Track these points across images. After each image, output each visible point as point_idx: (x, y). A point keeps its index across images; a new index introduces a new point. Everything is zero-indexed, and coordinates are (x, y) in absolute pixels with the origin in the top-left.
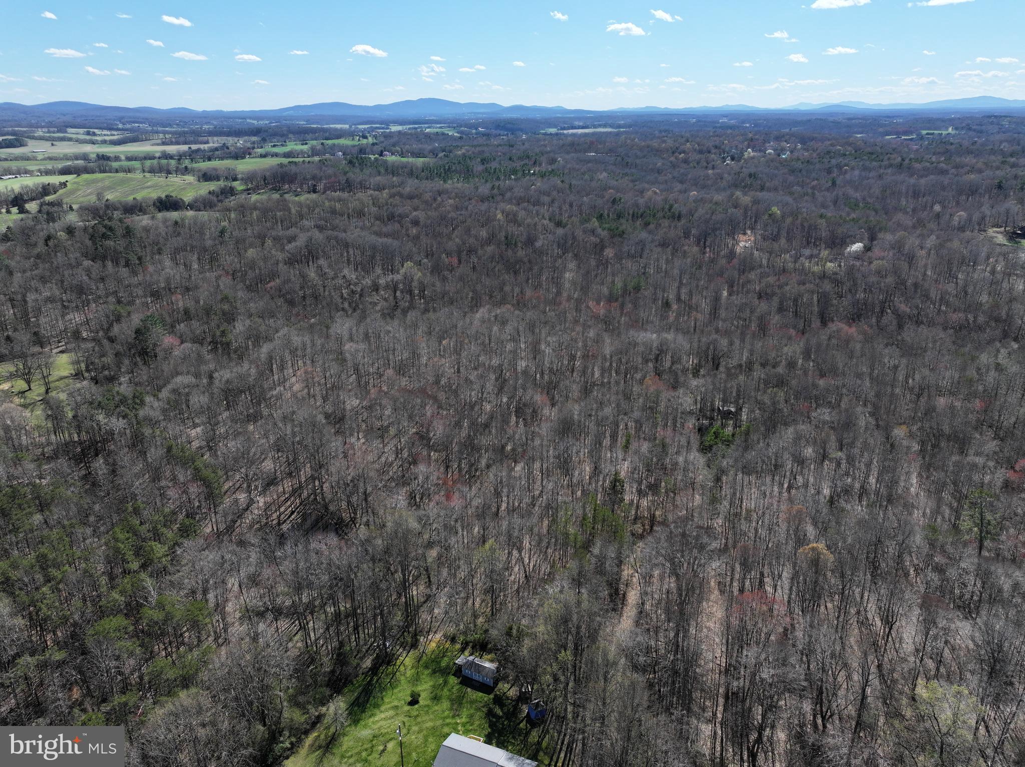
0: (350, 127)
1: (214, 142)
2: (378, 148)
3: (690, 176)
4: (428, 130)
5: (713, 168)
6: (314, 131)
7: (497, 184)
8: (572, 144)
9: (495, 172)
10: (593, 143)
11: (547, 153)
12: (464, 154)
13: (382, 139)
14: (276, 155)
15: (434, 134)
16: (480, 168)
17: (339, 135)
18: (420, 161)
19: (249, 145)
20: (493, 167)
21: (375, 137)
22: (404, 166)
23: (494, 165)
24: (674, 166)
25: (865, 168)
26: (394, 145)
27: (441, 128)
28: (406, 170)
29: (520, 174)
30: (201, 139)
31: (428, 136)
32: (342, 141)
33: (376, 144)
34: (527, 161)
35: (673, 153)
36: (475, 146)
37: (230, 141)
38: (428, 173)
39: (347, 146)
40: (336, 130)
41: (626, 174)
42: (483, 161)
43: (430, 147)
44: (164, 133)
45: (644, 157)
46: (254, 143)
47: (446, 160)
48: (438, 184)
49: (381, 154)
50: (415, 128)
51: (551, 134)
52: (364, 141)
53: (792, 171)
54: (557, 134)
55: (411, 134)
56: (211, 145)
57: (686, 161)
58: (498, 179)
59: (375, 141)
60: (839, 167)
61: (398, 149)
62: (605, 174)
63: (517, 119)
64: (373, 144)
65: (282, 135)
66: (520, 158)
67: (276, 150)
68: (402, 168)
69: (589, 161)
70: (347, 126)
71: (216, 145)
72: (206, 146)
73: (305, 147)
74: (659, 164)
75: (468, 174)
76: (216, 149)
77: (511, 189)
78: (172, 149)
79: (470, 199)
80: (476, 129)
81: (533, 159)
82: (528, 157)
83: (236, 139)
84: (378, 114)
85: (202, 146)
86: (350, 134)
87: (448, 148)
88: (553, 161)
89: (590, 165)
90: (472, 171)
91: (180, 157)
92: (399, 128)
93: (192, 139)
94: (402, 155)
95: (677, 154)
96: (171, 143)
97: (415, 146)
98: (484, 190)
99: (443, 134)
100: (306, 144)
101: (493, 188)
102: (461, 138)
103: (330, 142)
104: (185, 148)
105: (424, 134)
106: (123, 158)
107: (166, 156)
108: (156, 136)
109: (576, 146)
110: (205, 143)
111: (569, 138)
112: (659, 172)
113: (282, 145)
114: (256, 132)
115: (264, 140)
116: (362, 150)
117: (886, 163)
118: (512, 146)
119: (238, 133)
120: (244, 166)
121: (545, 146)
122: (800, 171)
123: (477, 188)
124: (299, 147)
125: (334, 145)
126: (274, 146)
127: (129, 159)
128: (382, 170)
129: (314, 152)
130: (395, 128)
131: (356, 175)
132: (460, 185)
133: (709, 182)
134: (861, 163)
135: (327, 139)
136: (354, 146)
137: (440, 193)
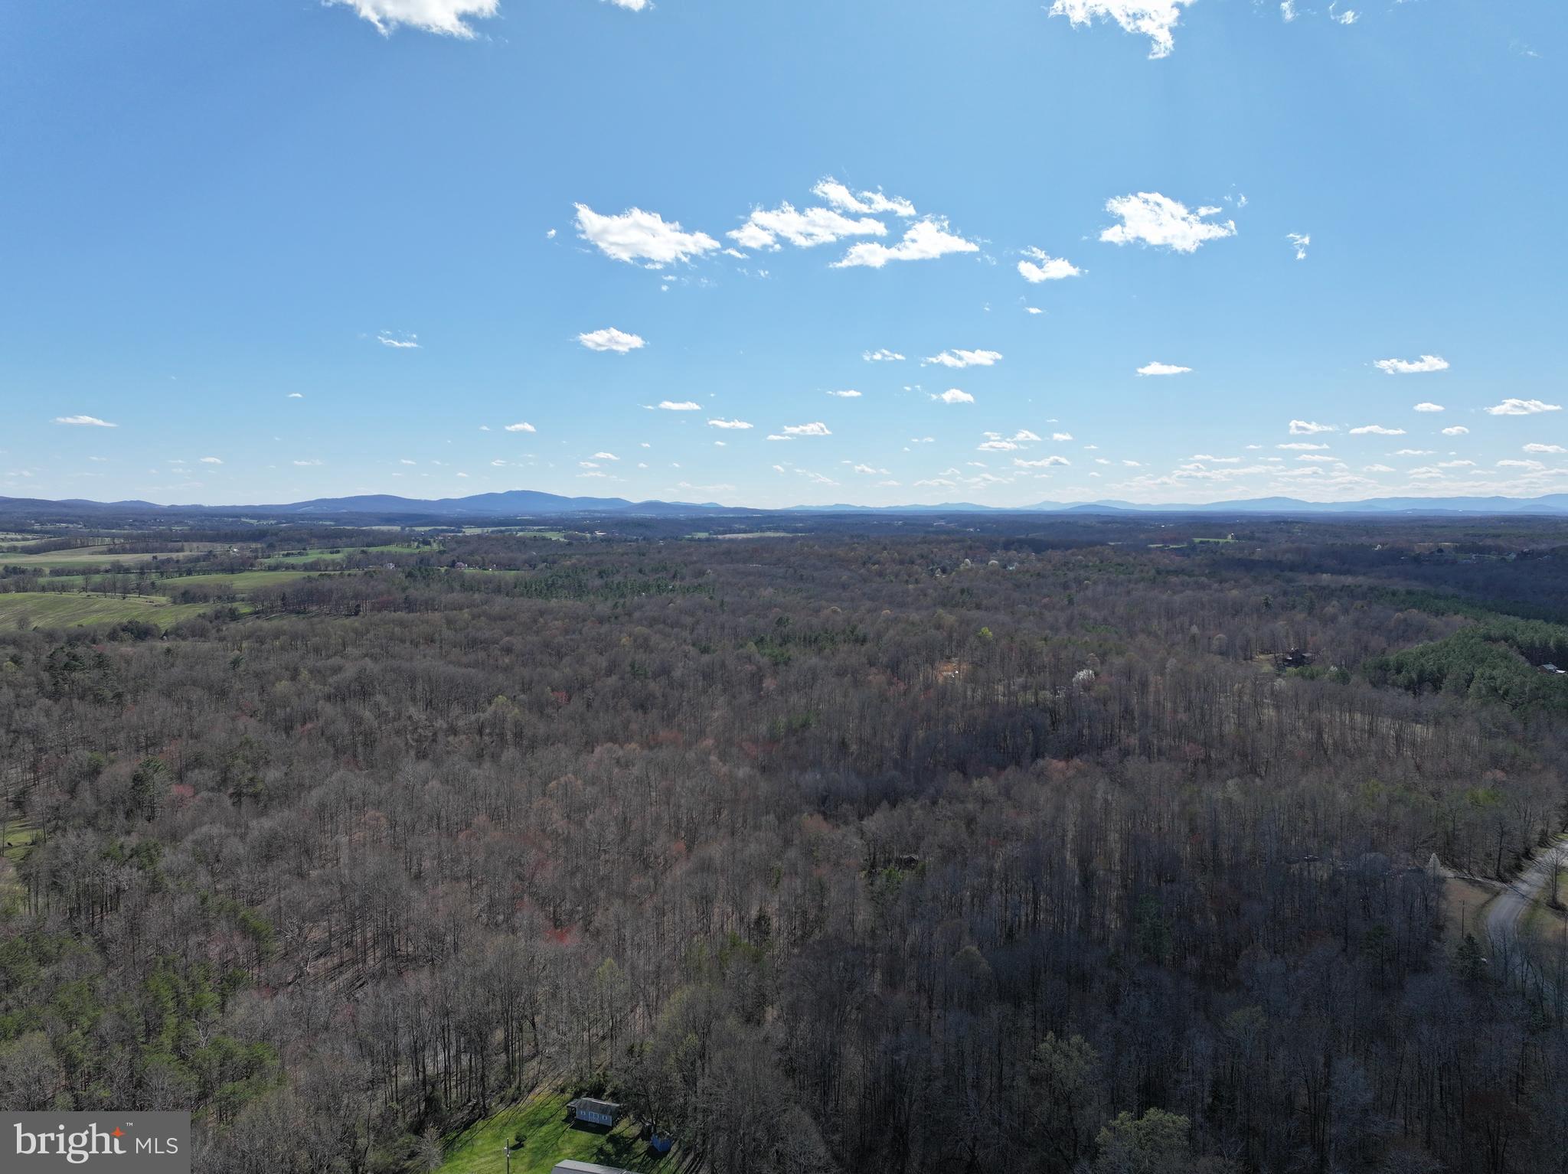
0: (403, 529)
1: (191, 550)
2: (448, 558)
3: (884, 592)
4: (520, 534)
5: (917, 581)
6: (350, 535)
7: (622, 601)
8: (728, 553)
9: (618, 588)
10: (756, 551)
11: (692, 563)
12: (574, 565)
13: (455, 546)
14: (293, 567)
15: (530, 539)
16: (598, 582)
17: (388, 539)
18: (511, 575)
19: (248, 554)
20: (616, 582)
21: (443, 543)
22: (488, 581)
23: (618, 578)
24: (865, 581)
25: (1110, 583)
26: (471, 554)
27: (540, 530)
28: (491, 586)
29: (653, 590)
30: (171, 545)
31: (522, 543)
32: (393, 549)
33: (444, 551)
34: (663, 574)
35: (864, 564)
36: (591, 555)
37: (219, 548)
38: (526, 589)
39: (401, 555)
40: (382, 533)
41: (800, 590)
42: (601, 574)
43: (524, 557)
44: (113, 537)
45: (826, 568)
46: (256, 550)
47: (549, 573)
48: (539, 603)
49: (453, 565)
50: (501, 531)
51: (699, 540)
52: (427, 548)
53: (1018, 586)
54: (708, 540)
55: (497, 540)
56: (187, 553)
57: (881, 574)
58: (623, 596)
59: (442, 548)
60: (1079, 582)
61: (478, 558)
62: (771, 590)
63: (652, 519)
64: (441, 552)
65: (300, 541)
66: (655, 570)
67: (291, 560)
68: (485, 583)
69: (750, 574)
70: (397, 528)
71: (195, 553)
72: (181, 555)
73: (338, 557)
74: (844, 578)
75: (580, 590)
76: (197, 560)
77: (640, 607)
78: (126, 559)
79: (584, 620)
80: (592, 533)
81: (672, 571)
82: (665, 568)
83: (227, 546)
84: (445, 512)
85: (174, 555)
86: (406, 539)
87: (550, 559)
88: (701, 573)
89: (751, 578)
90: (586, 586)
91: (143, 570)
92: (478, 531)
93: (157, 545)
94: (483, 567)
95: (870, 565)
96: (124, 551)
97: (503, 555)
98: (603, 608)
99: (544, 539)
100: (338, 552)
101: (616, 606)
102: (569, 544)
103: (373, 550)
104: (147, 557)
105: (515, 538)
106: (47, 571)
107: (118, 568)
108: (98, 541)
109: (731, 553)
110: (177, 551)
111: (725, 546)
112: (844, 587)
113: (300, 554)
114: (258, 535)
115: (271, 546)
116: (423, 561)
117: (1136, 576)
118: (644, 555)
119: (230, 538)
120: (243, 582)
121: (690, 554)
122: (1029, 585)
123: (593, 606)
124: (328, 557)
125: (382, 553)
126: (288, 555)
127: (56, 572)
128: (457, 585)
129: (351, 563)
130: (470, 531)
131: (418, 591)
132: (570, 603)
133: (909, 599)
134: (1105, 577)
135: (369, 545)
136: (412, 555)
137: (542, 613)
